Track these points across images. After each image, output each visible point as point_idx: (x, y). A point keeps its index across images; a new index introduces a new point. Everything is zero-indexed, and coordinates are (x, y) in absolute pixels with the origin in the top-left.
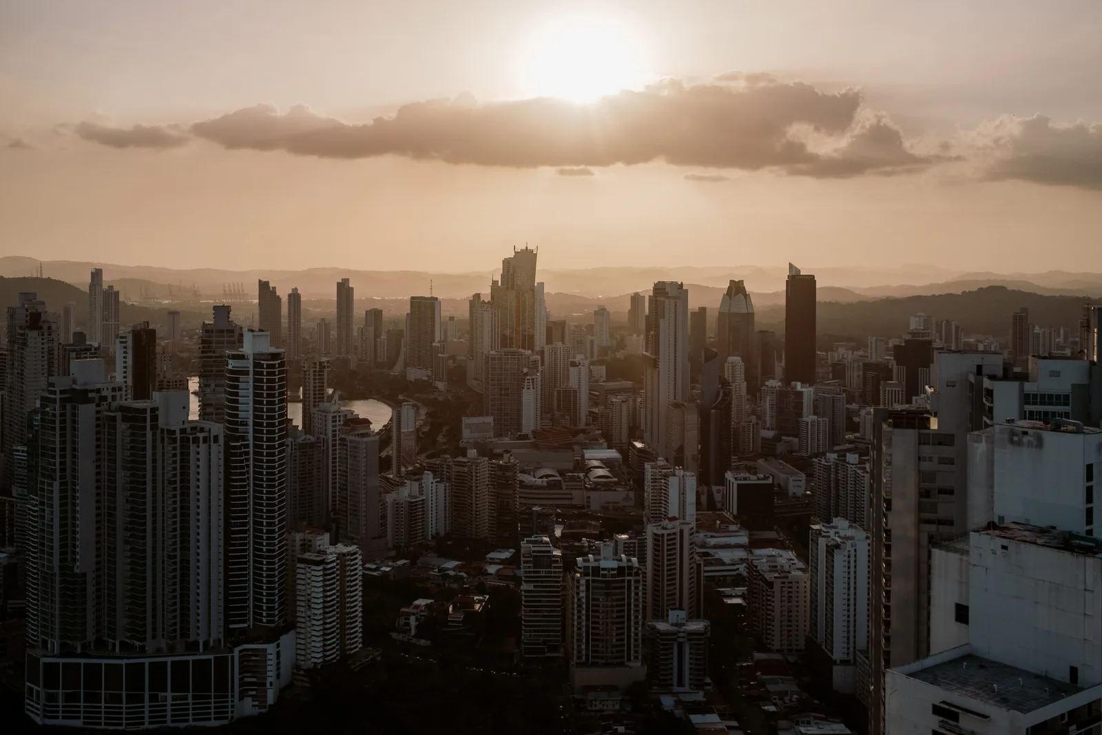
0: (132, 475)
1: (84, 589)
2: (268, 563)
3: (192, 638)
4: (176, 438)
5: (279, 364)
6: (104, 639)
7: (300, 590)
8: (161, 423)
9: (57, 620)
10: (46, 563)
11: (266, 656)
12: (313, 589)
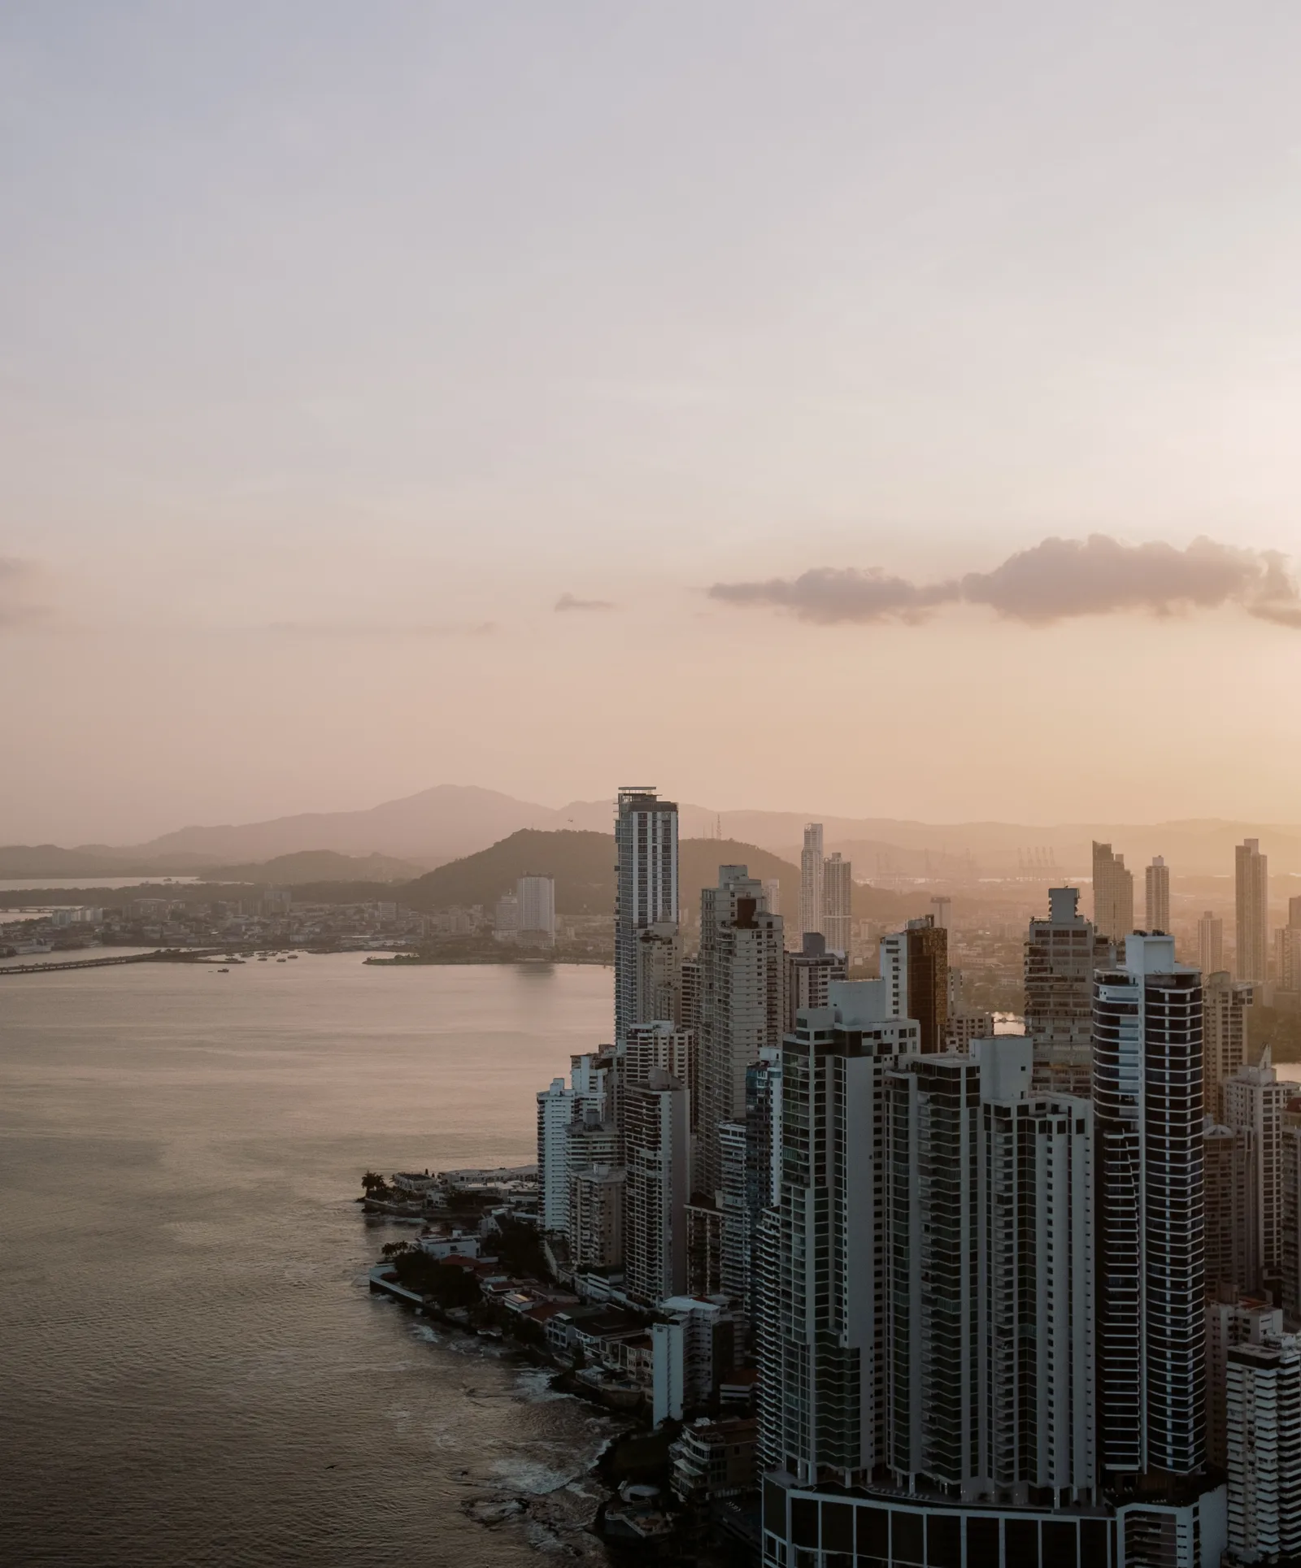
0: (935, 1184)
1: (856, 1377)
2: (1175, 1357)
3: (1041, 1482)
4: (1011, 1122)
5: (1191, 994)
6: (889, 1467)
7: (1233, 1412)
8: (985, 1095)
9: (812, 1427)
10: (793, 1327)
11: (1173, 1529)
12: (1259, 1412)
